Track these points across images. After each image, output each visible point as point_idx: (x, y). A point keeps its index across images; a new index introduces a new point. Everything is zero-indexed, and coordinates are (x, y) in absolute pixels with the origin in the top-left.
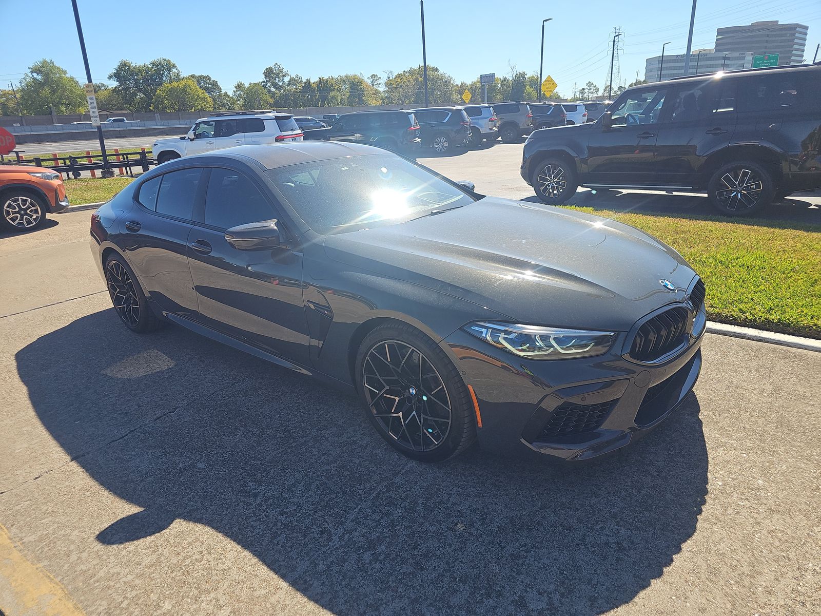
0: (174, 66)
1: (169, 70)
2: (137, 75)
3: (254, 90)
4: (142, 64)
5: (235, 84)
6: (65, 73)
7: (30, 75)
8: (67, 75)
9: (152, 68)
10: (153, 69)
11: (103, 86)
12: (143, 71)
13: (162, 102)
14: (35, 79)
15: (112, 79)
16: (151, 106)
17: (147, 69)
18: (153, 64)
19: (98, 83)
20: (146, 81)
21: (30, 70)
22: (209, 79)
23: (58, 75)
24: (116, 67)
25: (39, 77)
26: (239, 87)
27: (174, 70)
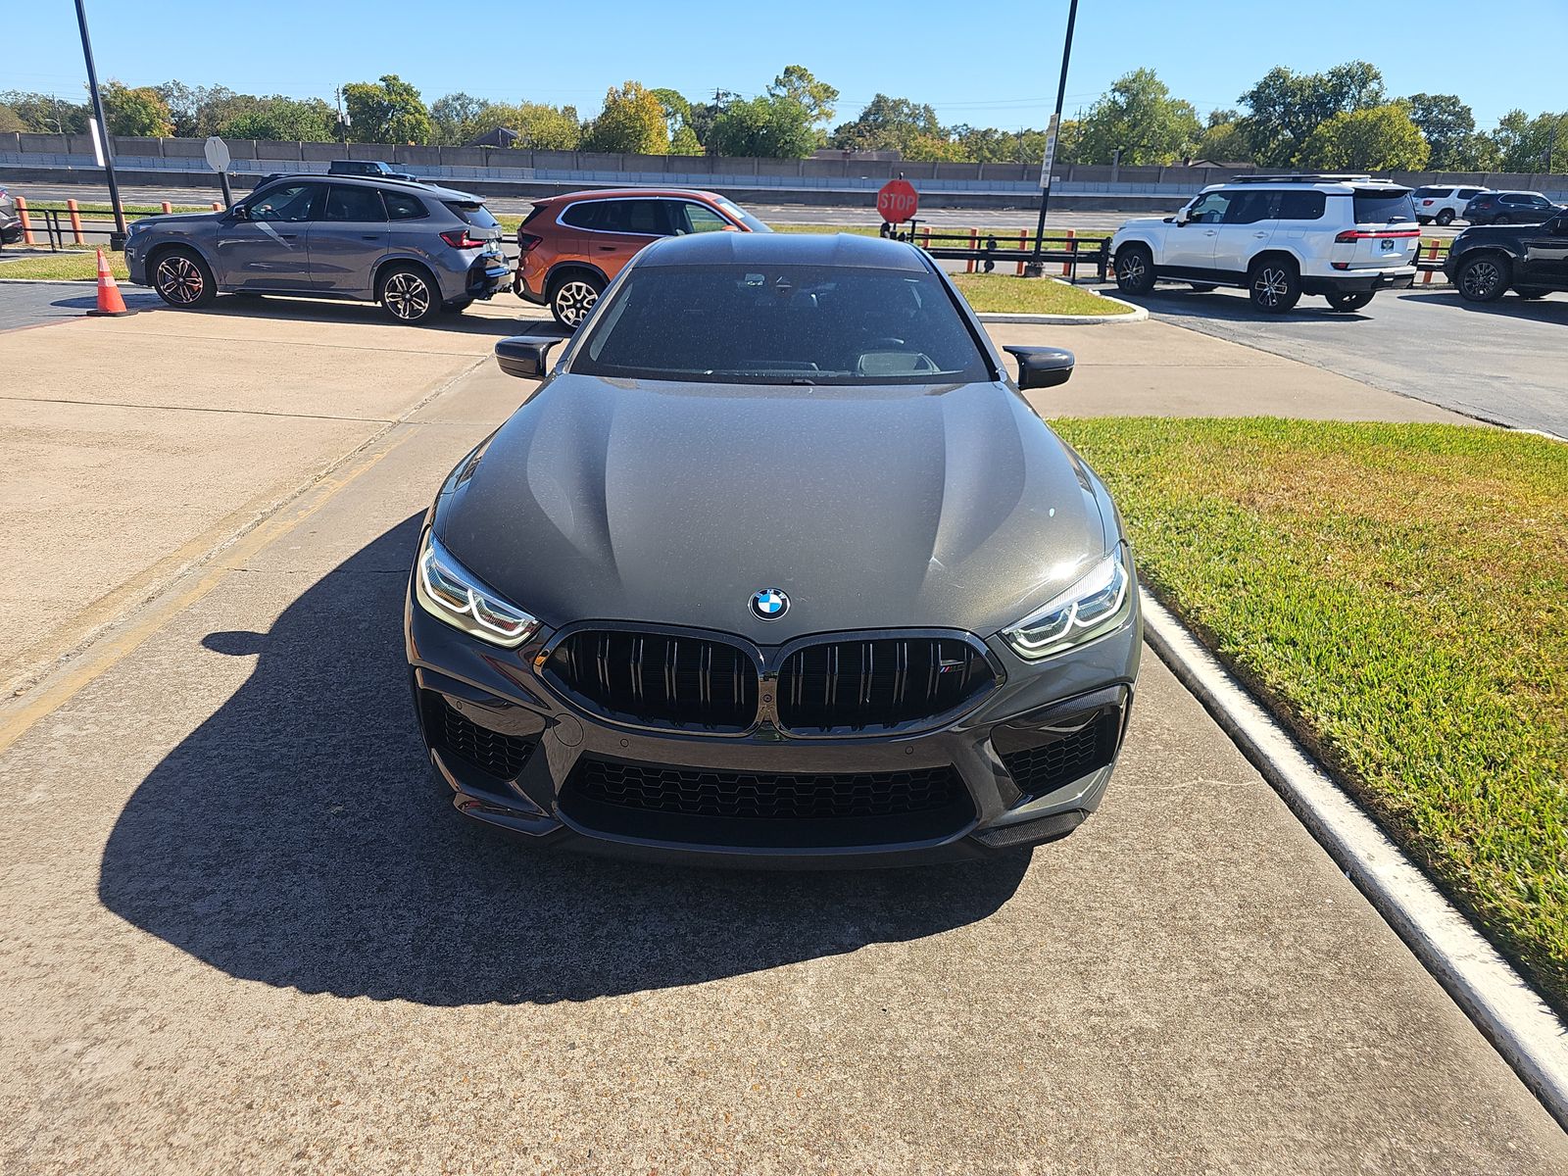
0: (1376, 77)
1: (1364, 85)
2: (1294, 95)
3: (1548, 129)
4: (1311, 74)
5: (1504, 114)
6: (1164, 92)
7: (1110, 96)
8: (1167, 96)
9: (1329, 81)
10: (1330, 84)
11: (1233, 116)
12: (1309, 87)
13: (1322, 148)
14: (1115, 102)
15: (1243, 103)
16: (1294, 157)
17: (1317, 82)
18: (1333, 74)
19: (1226, 111)
20: (1307, 108)
21: (1113, 87)
22: (1453, 104)
23: (1153, 95)
24: (1261, 80)
25: (1122, 100)
26: (1511, 122)
27: (1374, 85)
